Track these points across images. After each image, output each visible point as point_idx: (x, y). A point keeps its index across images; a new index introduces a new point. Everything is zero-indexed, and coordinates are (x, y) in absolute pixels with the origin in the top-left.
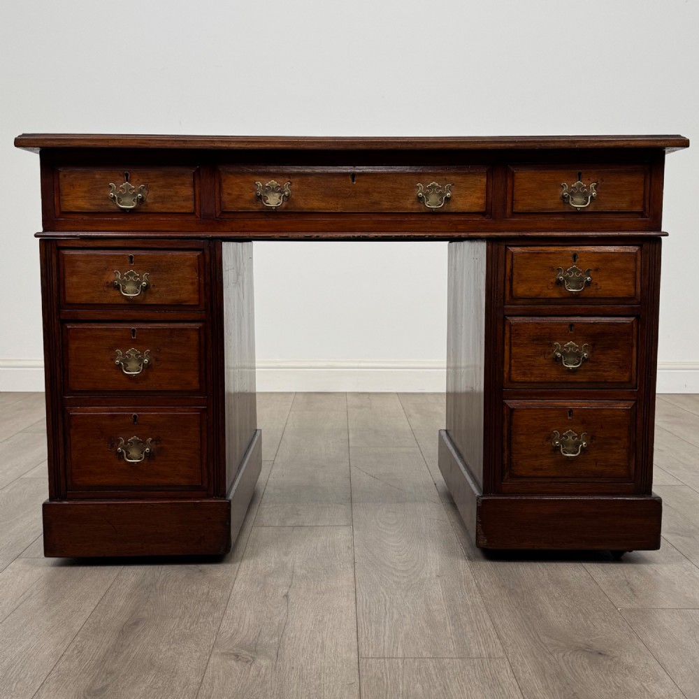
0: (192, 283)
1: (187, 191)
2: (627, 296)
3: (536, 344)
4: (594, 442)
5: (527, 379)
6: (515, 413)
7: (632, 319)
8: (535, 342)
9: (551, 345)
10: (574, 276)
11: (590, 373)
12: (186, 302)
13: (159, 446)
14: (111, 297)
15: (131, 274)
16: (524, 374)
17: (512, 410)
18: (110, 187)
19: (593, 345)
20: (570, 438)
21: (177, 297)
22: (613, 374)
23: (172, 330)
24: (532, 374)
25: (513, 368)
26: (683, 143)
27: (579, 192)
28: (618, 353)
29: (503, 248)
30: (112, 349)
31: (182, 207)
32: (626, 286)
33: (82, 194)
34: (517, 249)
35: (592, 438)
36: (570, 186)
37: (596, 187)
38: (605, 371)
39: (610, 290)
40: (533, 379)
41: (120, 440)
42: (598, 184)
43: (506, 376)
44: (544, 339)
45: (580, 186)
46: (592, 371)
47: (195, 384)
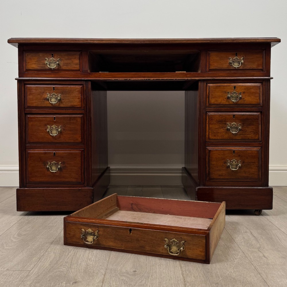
0: (79, 98)
1: (77, 61)
2: (256, 103)
3: (220, 123)
4: (244, 164)
5: (216, 138)
6: (211, 152)
7: (259, 113)
8: (219, 123)
9: (226, 124)
10: (235, 95)
11: (242, 135)
12: (76, 106)
13: (64, 165)
14: (46, 104)
15: (54, 95)
16: (215, 136)
17: (210, 151)
18: (46, 59)
19: (243, 124)
20: (234, 162)
21: (72, 104)
22: (251, 136)
23: (70, 118)
24: (218, 136)
25: (210, 133)
26: (279, 41)
27: (236, 61)
28: (254, 127)
29: (205, 84)
30: (46, 125)
31: (75, 68)
32: (256, 99)
33: (35, 62)
34: (211, 85)
35: (243, 163)
36: (233, 59)
37: (243, 59)
38: (248, 135)
39: (250, 101)
40: (218, 138)
41: (48, 163)
42: (244, 58)
43: (207, 137)
44: (223, 121)
45: (237, 58)
46: (243, 134)
47: (80, 140)
